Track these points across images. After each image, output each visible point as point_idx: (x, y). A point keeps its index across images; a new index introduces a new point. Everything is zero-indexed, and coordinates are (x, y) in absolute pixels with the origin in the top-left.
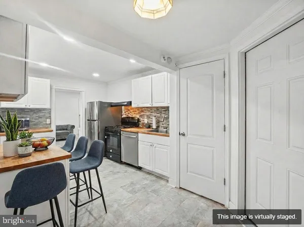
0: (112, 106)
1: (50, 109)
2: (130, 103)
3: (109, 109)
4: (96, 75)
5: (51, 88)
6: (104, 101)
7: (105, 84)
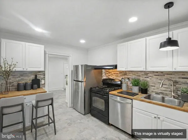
0: (95, 69)
1: (44, 71)
2: (116, 67)
3: (93, 72)
4: (83, 41)
5: (45, 54)
6: (89, 64)
7: (86, 50)
